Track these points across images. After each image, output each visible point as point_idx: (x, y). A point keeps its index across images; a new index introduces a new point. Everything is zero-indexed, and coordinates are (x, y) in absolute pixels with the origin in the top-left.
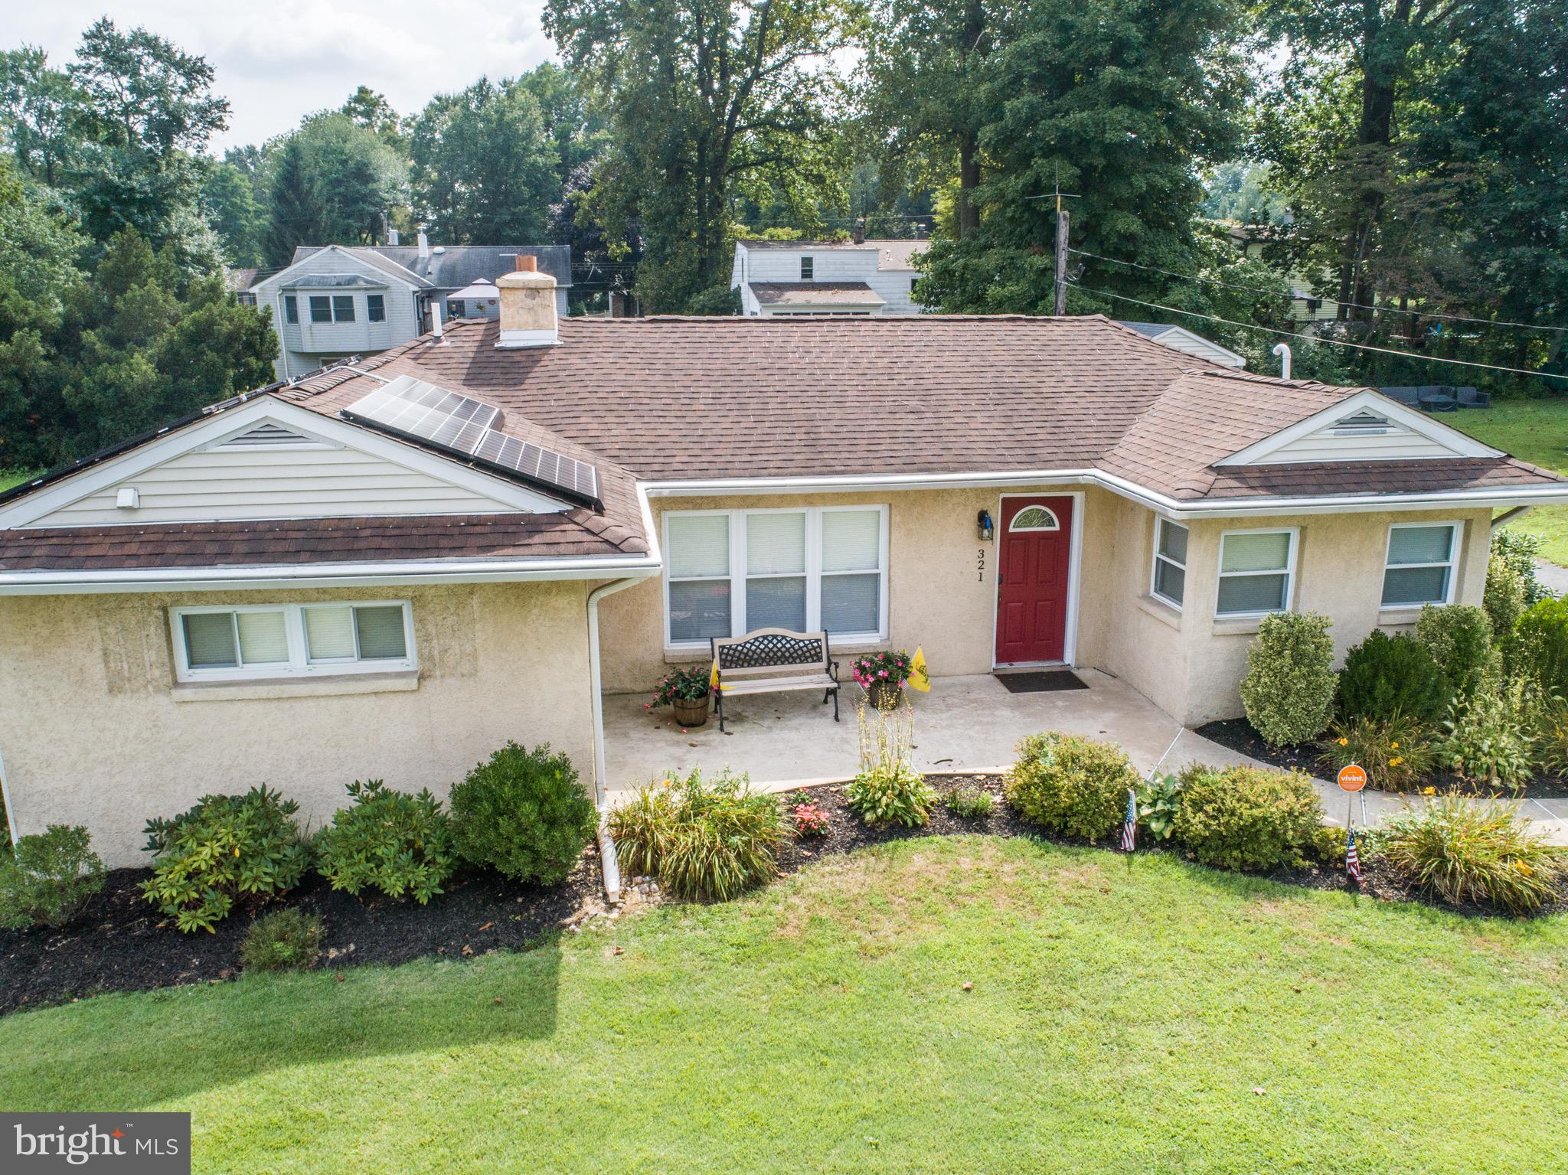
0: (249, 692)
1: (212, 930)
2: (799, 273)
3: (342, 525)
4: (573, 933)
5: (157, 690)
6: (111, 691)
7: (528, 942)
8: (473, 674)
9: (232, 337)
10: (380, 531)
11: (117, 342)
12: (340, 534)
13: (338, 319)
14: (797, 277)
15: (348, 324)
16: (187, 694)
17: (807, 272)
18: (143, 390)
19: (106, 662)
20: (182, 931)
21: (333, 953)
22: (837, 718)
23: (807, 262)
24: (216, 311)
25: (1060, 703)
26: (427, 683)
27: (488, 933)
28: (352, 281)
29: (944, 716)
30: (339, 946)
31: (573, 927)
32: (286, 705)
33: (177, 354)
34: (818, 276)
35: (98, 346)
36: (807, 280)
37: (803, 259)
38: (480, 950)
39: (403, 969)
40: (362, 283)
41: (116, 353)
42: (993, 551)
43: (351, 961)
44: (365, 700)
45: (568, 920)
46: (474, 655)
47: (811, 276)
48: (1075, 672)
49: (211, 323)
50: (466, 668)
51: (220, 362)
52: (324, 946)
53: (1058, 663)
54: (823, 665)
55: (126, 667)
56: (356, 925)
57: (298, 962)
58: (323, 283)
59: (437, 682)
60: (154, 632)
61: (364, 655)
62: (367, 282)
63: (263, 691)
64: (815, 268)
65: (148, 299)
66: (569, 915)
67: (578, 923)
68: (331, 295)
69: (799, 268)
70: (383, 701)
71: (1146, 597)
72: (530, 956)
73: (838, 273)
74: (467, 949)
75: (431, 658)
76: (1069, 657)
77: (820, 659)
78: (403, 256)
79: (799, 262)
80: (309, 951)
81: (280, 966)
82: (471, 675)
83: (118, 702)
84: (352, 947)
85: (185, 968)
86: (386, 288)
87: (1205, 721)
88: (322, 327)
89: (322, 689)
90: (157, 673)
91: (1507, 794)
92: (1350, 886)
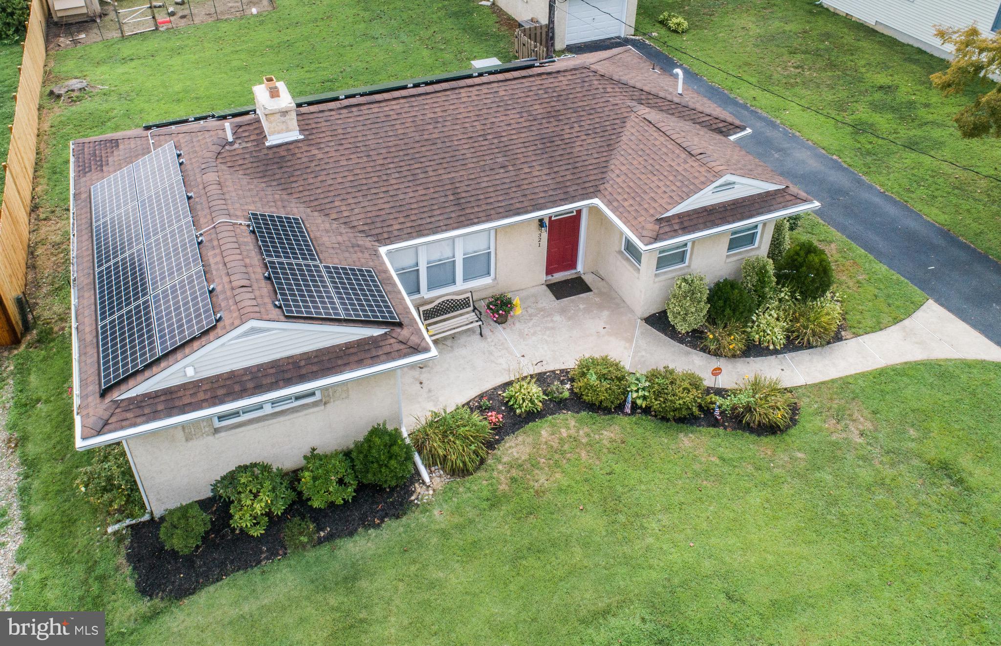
5: (208, 435)
6: (187, 440)
7: (400, 512)
8: (348, 397)
19: (184, 432)
20: (253, 536)
21: (322, 534)
22: (481, 334)
25: (581, 306)
26: (327, 406)
27: (382, 510)
29: (530, 324)
30: (323, 529)
31: (416, 501)
32: (267, 427)
38: (382, 519)
39: (356, 537)
42: (545, 233)
43: (330, 538)
44: (301, 418)
45: (413, 498)
46: (347, 390)
48: (583, 277)
50: (344, 395)
52: (317, 531)
53: (574, 271)
54: (471, 308)
55: (193, 430)
56: (327, 519)
57: (312, 543)
59: (332, 404)
66: (412, 495)
67: (417, 498)
70: (308, 416)
71: (620, 252)
72: (404, 519)
74: (377, 521)
75: (328, 396)
76: (580, 267)
77: (469, 306)
80: (312, 536)
81: (304, 546)
82: (346, 398)
83: (190, 444)
84: (329, 529)
85: (262, 553)
90: (207, 429)
91: (776, 352)
92: (715, 424)
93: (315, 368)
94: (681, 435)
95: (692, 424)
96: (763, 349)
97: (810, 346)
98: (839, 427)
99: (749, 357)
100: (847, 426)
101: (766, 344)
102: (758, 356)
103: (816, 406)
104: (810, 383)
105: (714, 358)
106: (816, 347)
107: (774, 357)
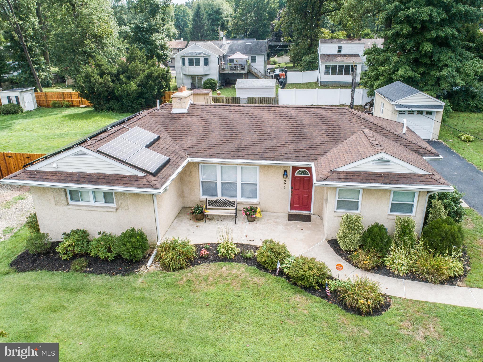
0: (81, 208)
1: (69, 260)
2: (337, 51)
3: (97, 175)
4: (136, 274)
5: (64, 205)
6: (56, 204)
7: (126, 274)
8: (128, 209)
9: (157, 77)
10: (104, 177)
11: (129, 78)
12: (96, 177)
13: (196, 65)
14: (336, 52)
15: (198, 66)
16: (70, 207)
17: (339, 51)
18: (133, 92)
19: (54, 199)
20: (62, 259)
21: (88, 269)
22: (236, 223)
23: (340, 47)
24: (153, 69)
26: (118, 210)
27: (120, 270)
28: (200, 54)
30: (90, 268)
32: (90, 212)
33: (143, 81)
34: (343, 52)
35: (124, 79)
36: (339, 53)
37: (339, 46)
38: (116, 274)
39: (99, 276)
40: (202, 55)
41: (128, 81)
42: (289, 181)
43: (90, 272)
44: (105, 213)
46: (128, 205)
47: (341, 52)
49: (152, 73)
50: (126, 208)
51: (153, 84)
52: (86, 268)
53: (308, 212)
54: (235, 208)
55: (58, 200)
56: (95, 263)
57: (80, 270)
58: (192, 54)
59: (120, 211)
60: (63, 194)
61: (106, 202)
62: (204, 54)
63: (84, 208)
64: (342, 49)
65: (137, 66)
66: (137, 269)
67: (138, 272)
68: (194, 58)
69: (337, 49)
70: (109, 213)
73: (350, 51)
74: (114, 274)
75: (119, 205)
76: (312, 211)
77: (234, 206)
78: (219, 44)
79: (337, 47)
80: (83, 268)
81: (77, 271)
83: (57, 207)
84: (92, 269)
85: (61, 267)
86: (210, 56)
87: (331, 239)
88: (191, 67)
89: (96, 209)
90: (64, 202)
91: (398, 276)
92: (325, 297)
93: (104, 181)
94: (298, 295)
95: (309, 292)
96: (390, 272)
97: (425, 281)
98: (411, 328)
99: (377, 273)
100: (417, 329)
101: (393, 270)
102: (383, 275)
103: (402, 311)
104: (408, 298)
105: (354, 268)
106: (431, 283)
107: (395, 278)
